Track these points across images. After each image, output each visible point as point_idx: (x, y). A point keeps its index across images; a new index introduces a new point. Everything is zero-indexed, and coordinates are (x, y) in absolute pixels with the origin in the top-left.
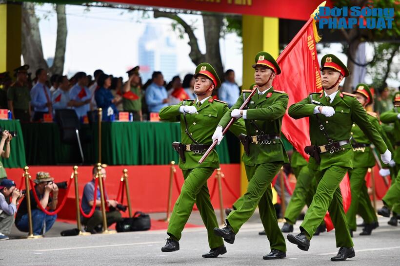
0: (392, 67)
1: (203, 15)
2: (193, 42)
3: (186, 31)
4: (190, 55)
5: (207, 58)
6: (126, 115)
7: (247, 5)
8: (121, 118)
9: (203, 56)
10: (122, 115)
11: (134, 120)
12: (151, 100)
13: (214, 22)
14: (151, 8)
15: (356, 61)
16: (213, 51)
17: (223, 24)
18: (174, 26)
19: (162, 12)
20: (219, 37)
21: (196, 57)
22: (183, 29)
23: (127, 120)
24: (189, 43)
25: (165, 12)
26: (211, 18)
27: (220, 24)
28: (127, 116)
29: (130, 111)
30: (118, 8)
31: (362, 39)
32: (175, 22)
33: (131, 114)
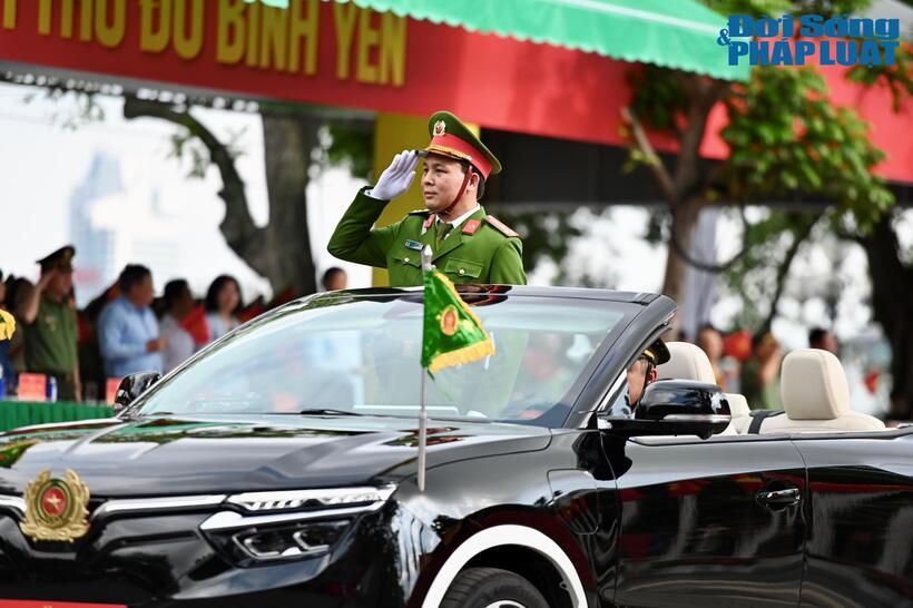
0: (792, 285)
1: (265, 114)
2: (233, 191)
3: (214, 159)
4: (224, 227)
5: (270, 236)
6: (38, 382)
7: (389, 86)
8: (24, 391)
9: (260, 232)
10: (27, 381)
11: (59, 397)
12: (114, 343)
13: (293, 138)
14: (118, 89)
15: (693, 255)
16: (290, 218)
17: (317, 143)
18: (178, 143)
19: (147, 101)
20: (306, 180)
21: (239, 233)
22: (204, 153)
23: (41, 399)
24: (222, 194)
25: (156, 102)
26: (286, 124)
27: (309, 142)
28: (42, 387)
29: (49, 373)
30: (22, 83)
31: (712, 195)
32: (183, 131)
33: (53, 381)
